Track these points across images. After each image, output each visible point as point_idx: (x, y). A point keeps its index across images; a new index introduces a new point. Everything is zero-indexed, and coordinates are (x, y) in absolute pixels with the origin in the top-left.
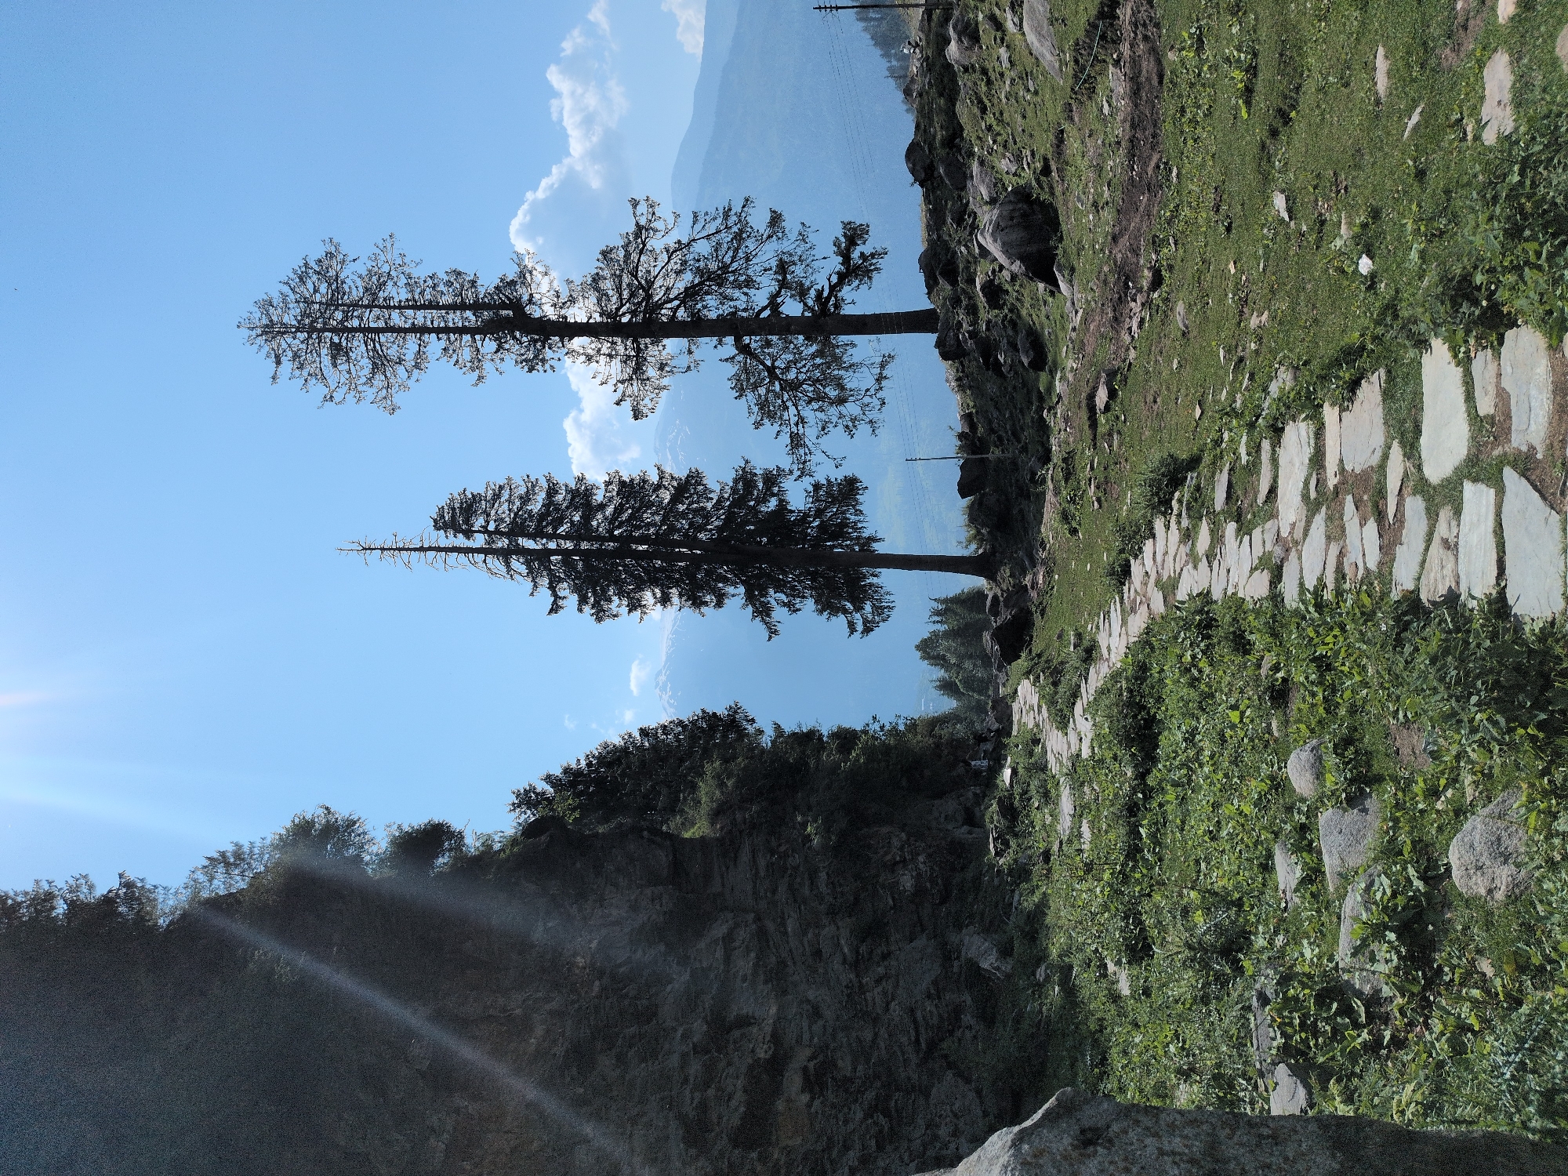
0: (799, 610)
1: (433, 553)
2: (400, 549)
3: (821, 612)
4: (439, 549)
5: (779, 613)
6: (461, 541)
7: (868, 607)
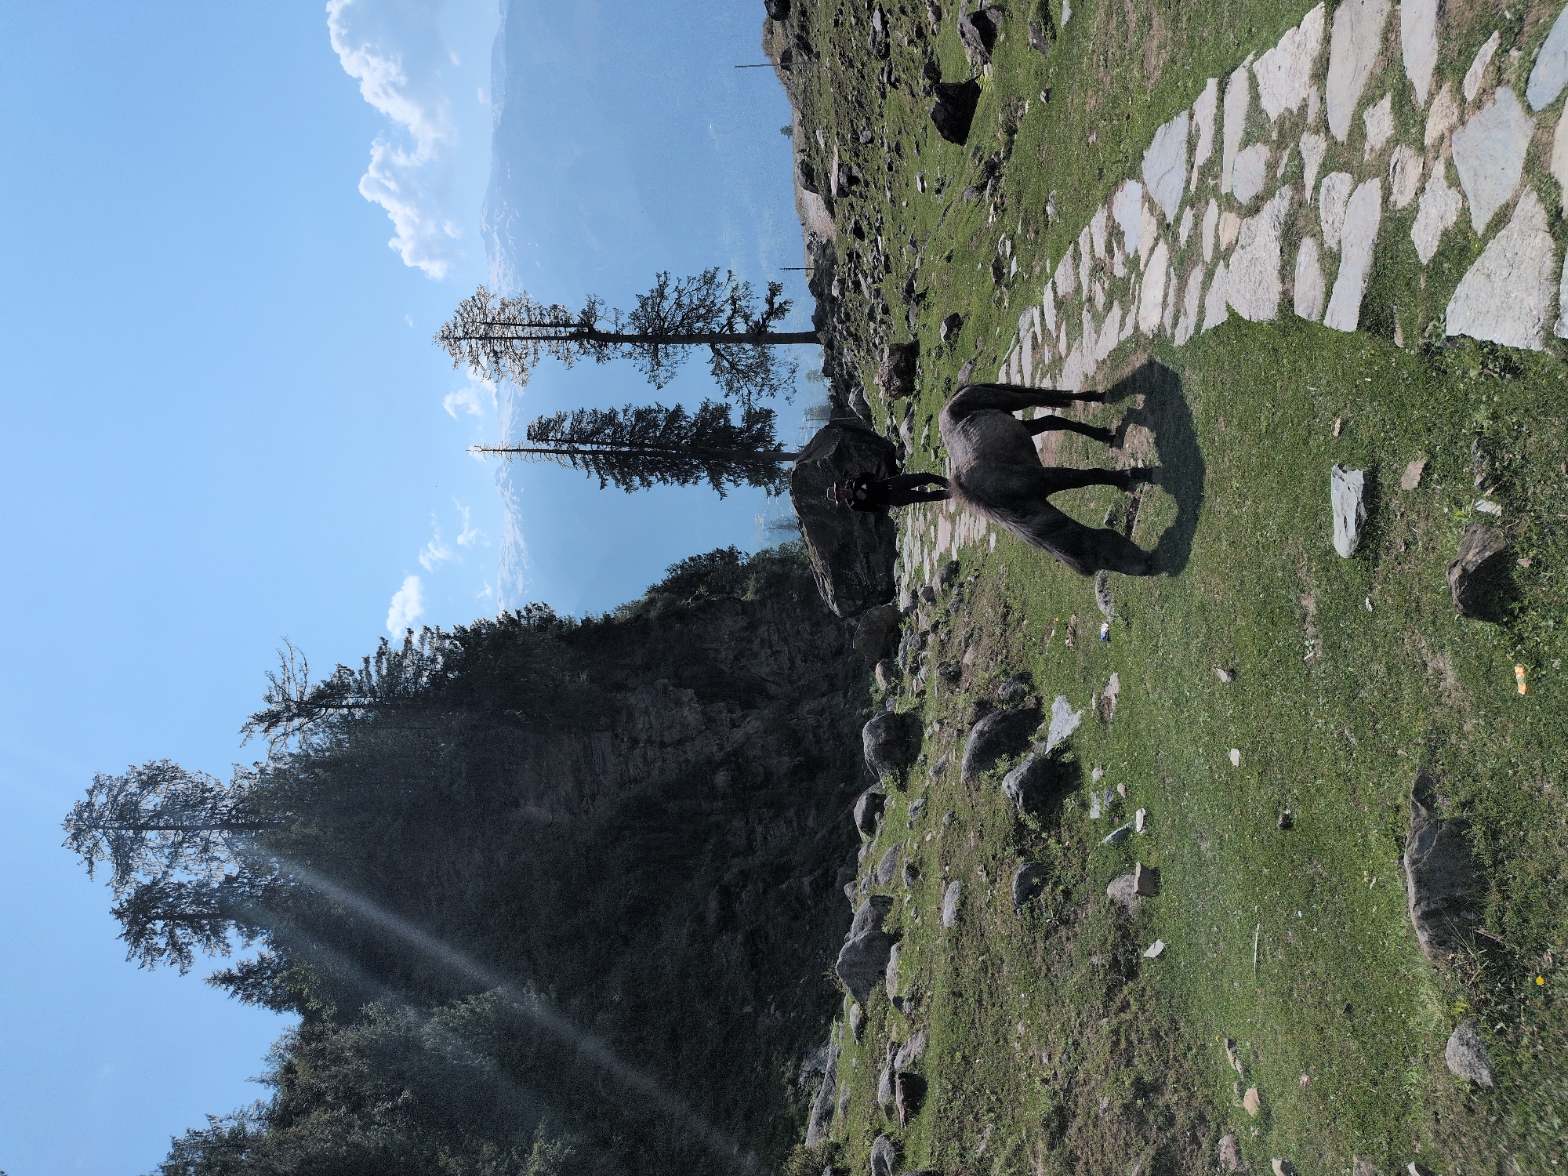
0: (740, 484)
1: (525, 453)
2: (505, 450)
3: (751, 485)
4: (529, 451)
5: (728, 486)
6: (541, 445)
7: (777, 481)
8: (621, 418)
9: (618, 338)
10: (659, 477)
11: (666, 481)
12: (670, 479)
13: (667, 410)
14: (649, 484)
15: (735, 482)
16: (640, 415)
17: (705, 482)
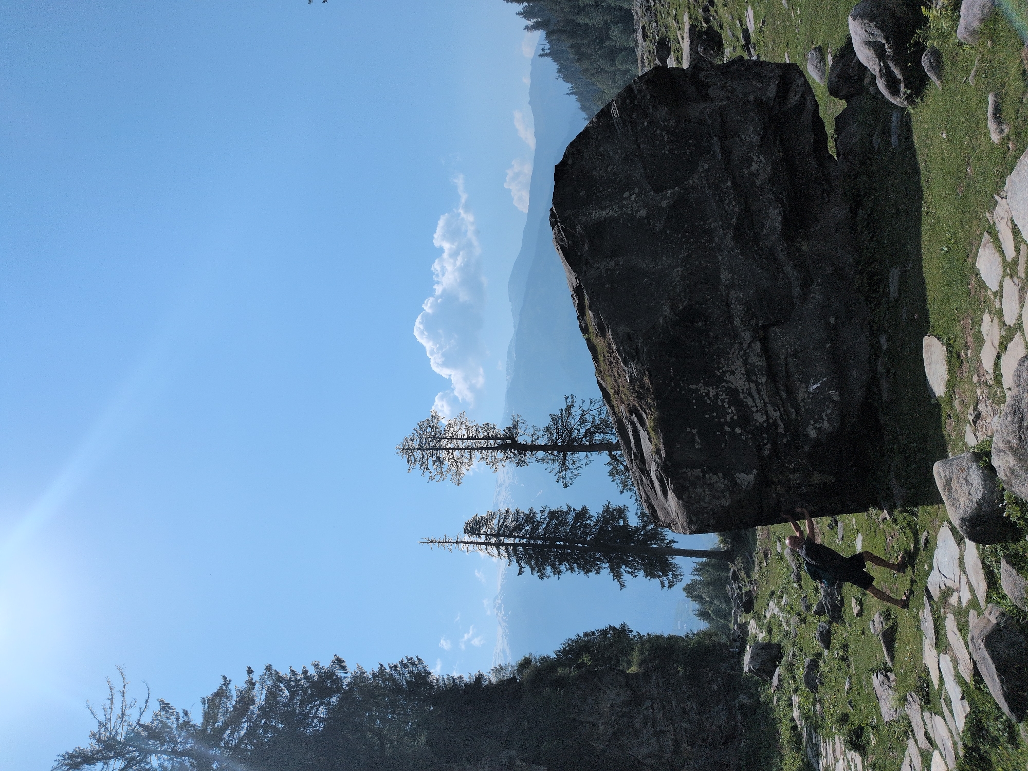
0: (637, 576)
1: (462, 544)
2: (447, 542)
3: (646, 577)
4: (465, 543)
5: (626, 577)
6: (474, 539)
7: (670, 574)
8: (538, 517)
9: (533, 448)
10: (568, 567)
11: (572, 570)
12: (576, 569)
13: (575, 510)
14: (559, 572)
15: (631, 573)
16: (553, 515)
17: (606, 571)
